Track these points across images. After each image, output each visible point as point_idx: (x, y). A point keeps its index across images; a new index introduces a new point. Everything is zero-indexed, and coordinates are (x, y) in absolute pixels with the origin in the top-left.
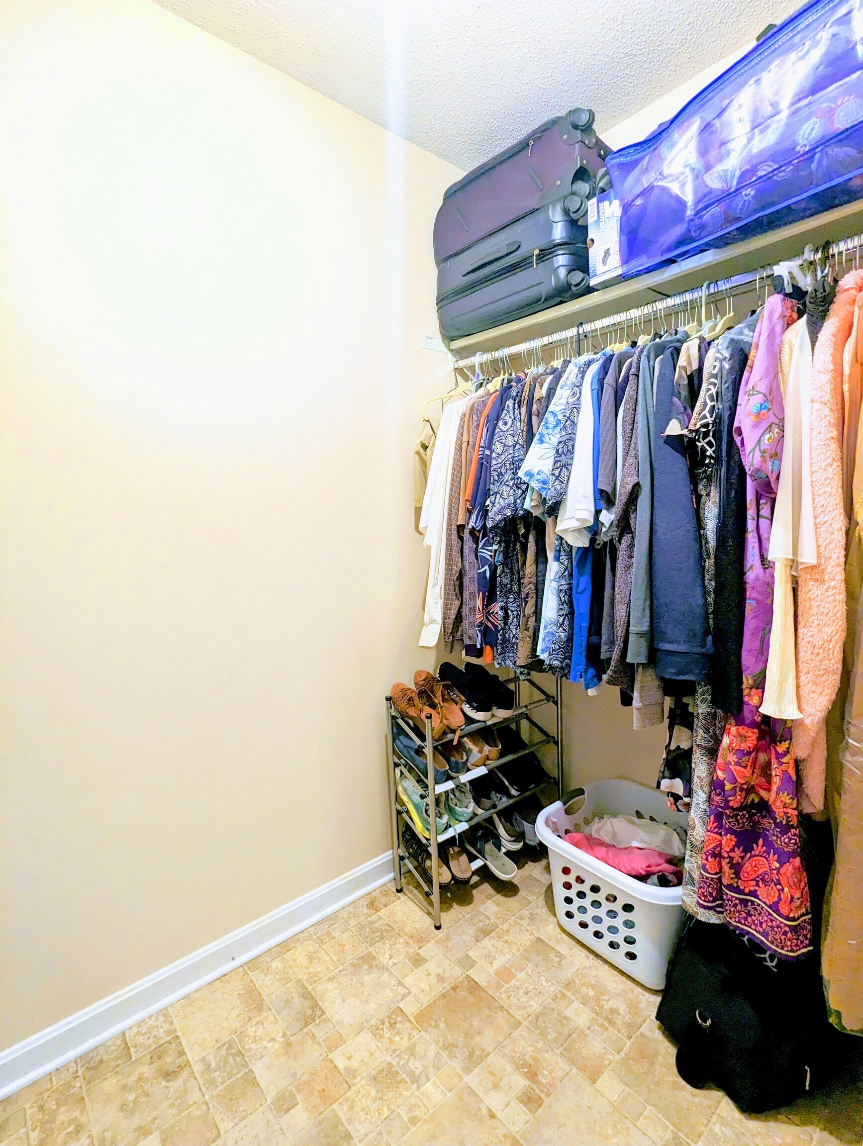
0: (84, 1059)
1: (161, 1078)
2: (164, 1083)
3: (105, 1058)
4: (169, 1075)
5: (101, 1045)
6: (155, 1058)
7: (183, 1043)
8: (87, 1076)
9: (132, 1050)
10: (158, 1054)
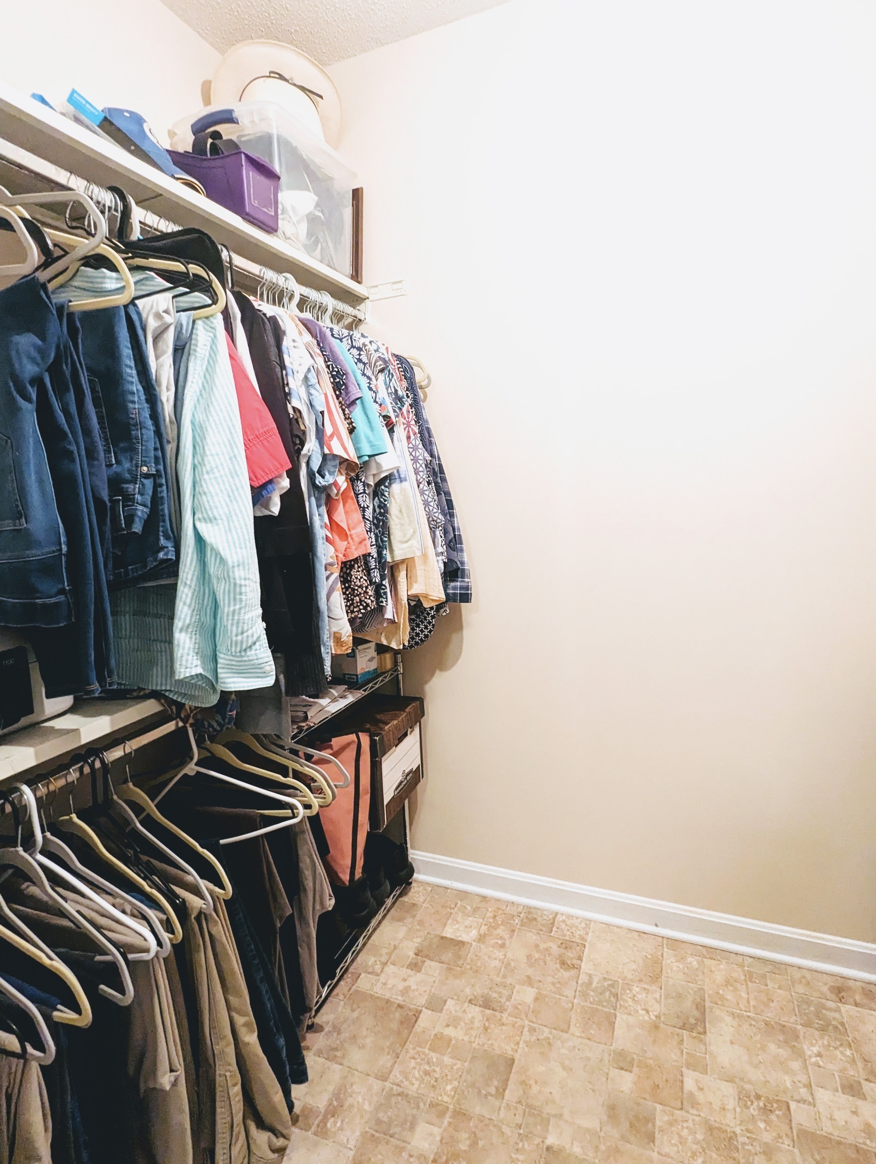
0: (529, 909)
1: (558, 961)
2: (558, 966)
3: (539, 919)
4: (564, 964)
5: (541, 910)
6: (564, 945)
7: (585, 953)
8: (525, 921)
9: (554, 929)
10: (566, 945)
